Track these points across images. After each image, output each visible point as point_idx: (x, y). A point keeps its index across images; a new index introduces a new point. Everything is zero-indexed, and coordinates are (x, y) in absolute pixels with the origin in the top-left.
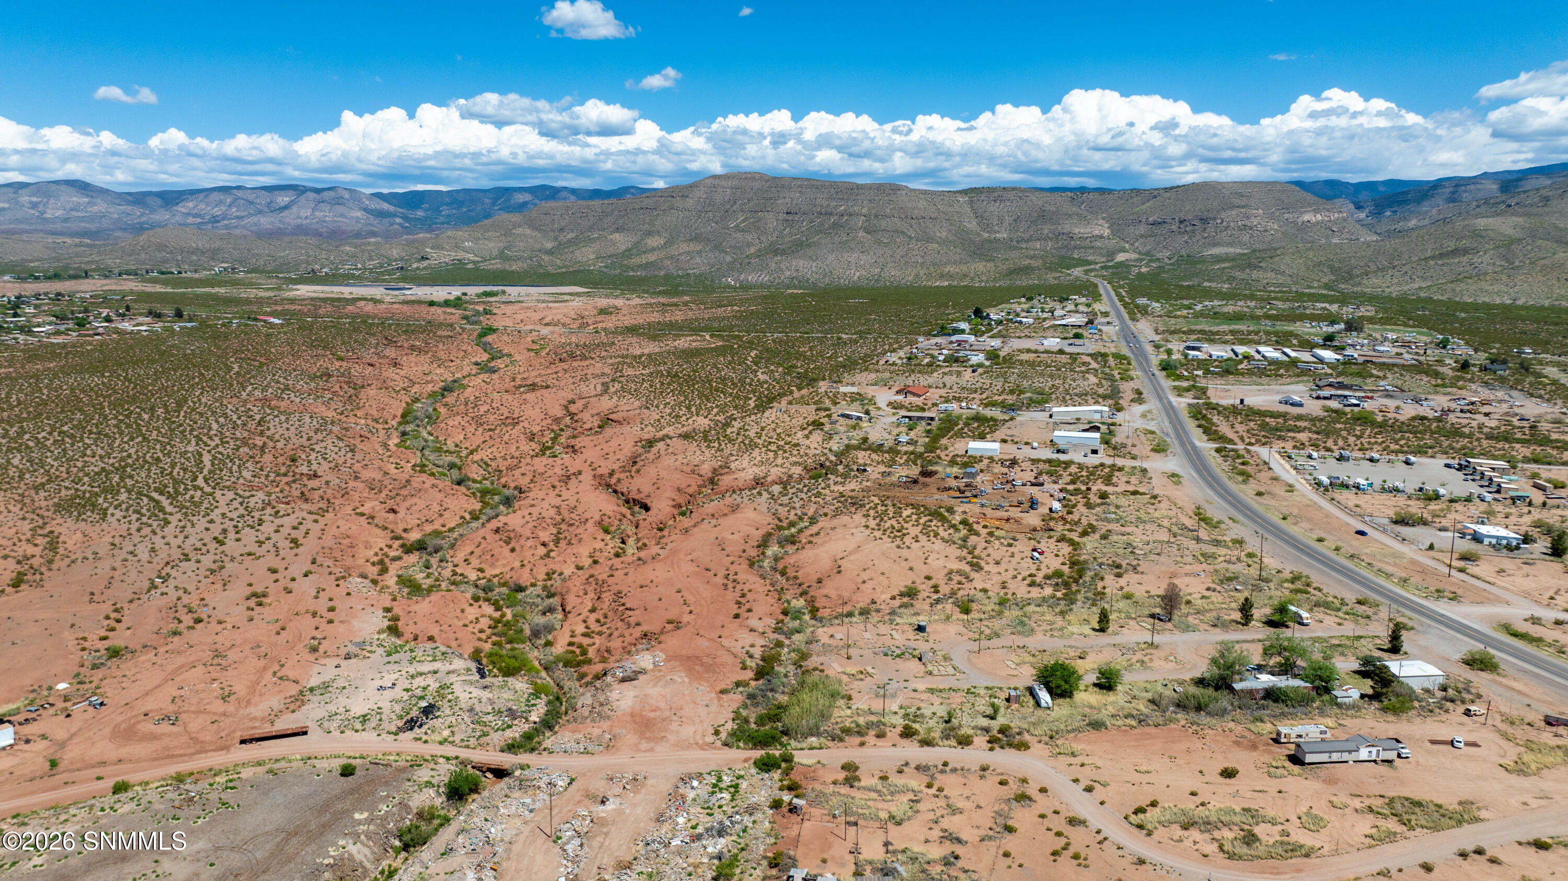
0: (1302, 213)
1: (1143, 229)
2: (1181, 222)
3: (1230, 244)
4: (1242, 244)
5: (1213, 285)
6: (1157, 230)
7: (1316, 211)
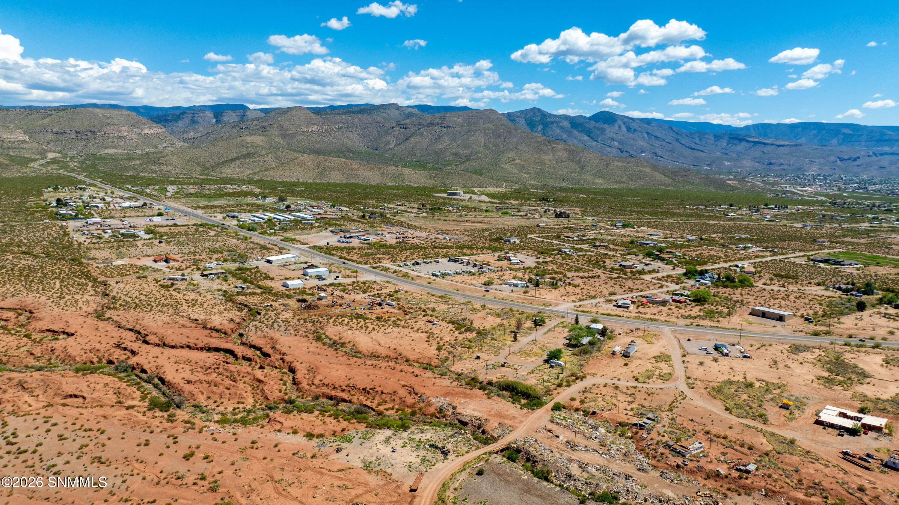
0: (143, 129)
1: (50, 136)
2: (77, 133)
3: (115, 147)
4: (122, 148)
5: (146, 175)
6: (62, 137)
7: (150, 128)
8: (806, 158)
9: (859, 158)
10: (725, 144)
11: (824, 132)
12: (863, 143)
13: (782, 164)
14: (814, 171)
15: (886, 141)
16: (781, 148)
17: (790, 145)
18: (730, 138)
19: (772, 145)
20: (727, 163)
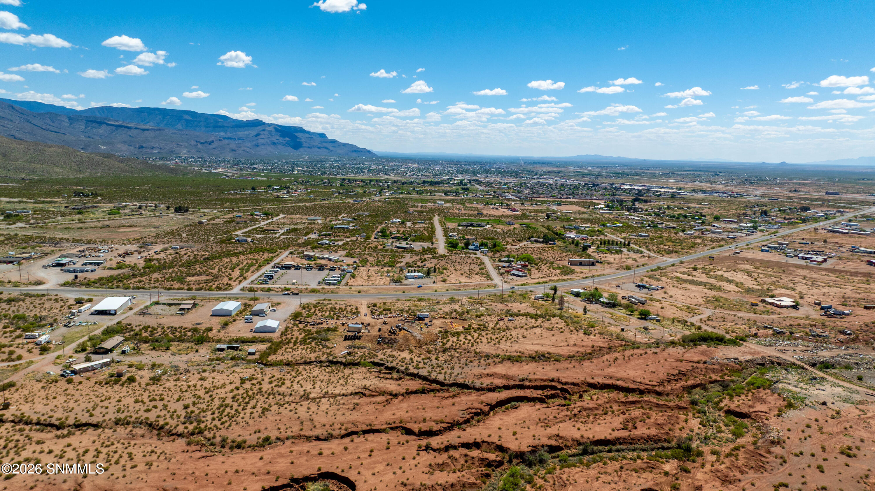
8: (173, 142)
9: (213, 142)
10: (82, 127)
11: (168, 117)
12: (203, 129)
13: (153, 148)
14: (185, 154)
15: (220, 127)
16: (146, 132)
17: (154, 130)
18: (87, 121)
19: (136, 128)
20: (103, 147)
